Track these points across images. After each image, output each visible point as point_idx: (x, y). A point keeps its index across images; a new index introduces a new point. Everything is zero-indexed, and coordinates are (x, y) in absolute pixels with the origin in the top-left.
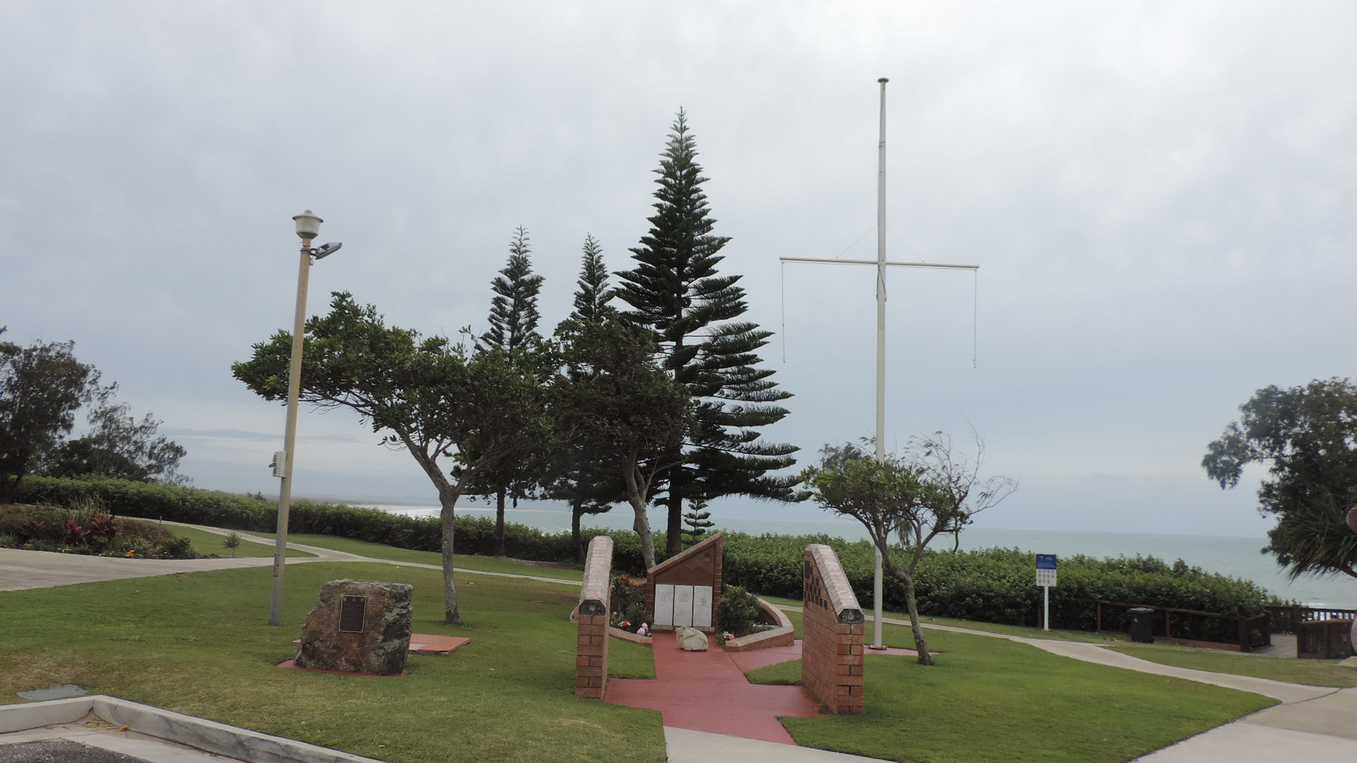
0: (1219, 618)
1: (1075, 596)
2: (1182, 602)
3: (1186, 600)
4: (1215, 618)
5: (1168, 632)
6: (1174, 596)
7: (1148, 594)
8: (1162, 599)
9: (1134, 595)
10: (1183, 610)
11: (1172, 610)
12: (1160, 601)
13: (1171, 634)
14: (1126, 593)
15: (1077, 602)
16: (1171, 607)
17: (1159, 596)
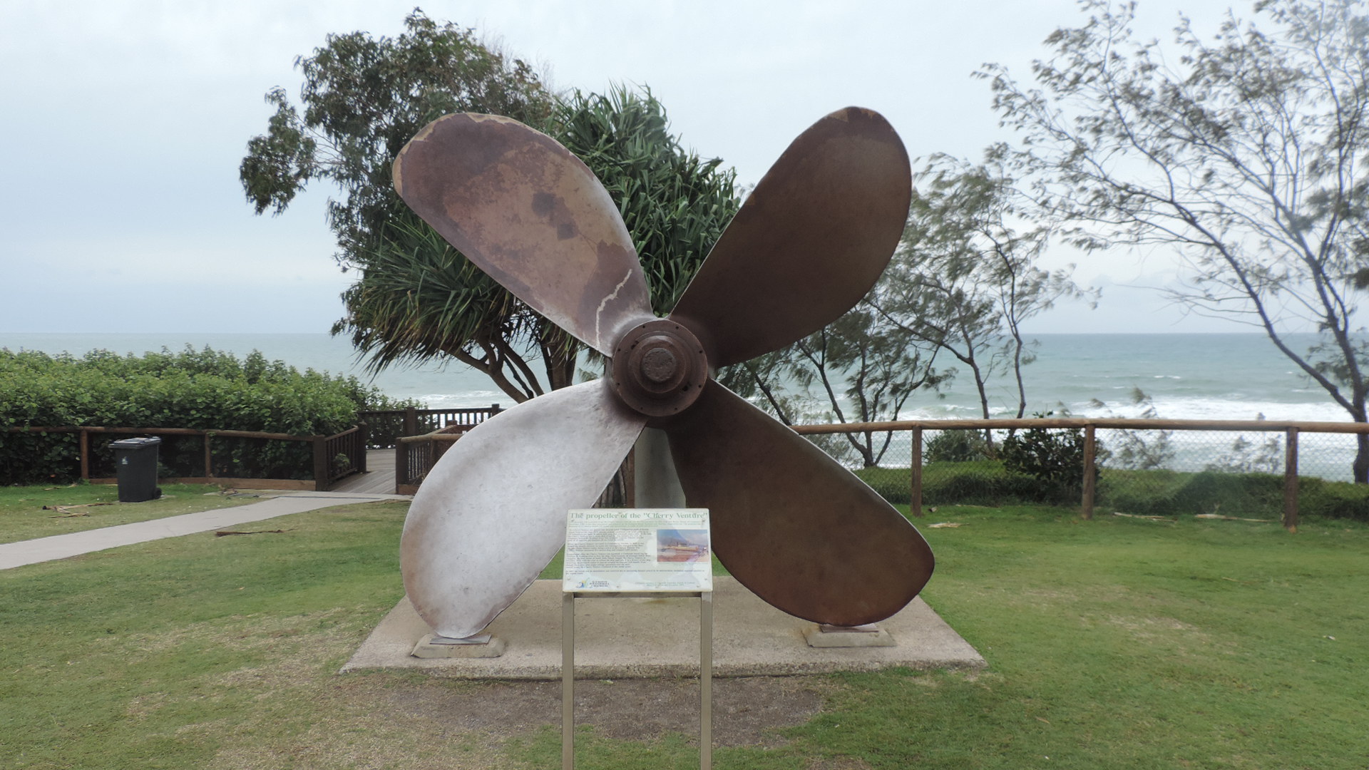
0: (285, 440)
1: (33, 423)
2: (231, 419)
3: (236, 414)
4: (280, 440)
5: (208, 469)
6: (219, 410)
7: (176, 409)
8: (198, 415)
9: (148, 413)
10: (232, 431)
11: (213, 432)
12: (194, 420)
13: (213, 471)
14: (133, 410)
15: (38, 433)
16: (213, 427)
17: (193, 412)
